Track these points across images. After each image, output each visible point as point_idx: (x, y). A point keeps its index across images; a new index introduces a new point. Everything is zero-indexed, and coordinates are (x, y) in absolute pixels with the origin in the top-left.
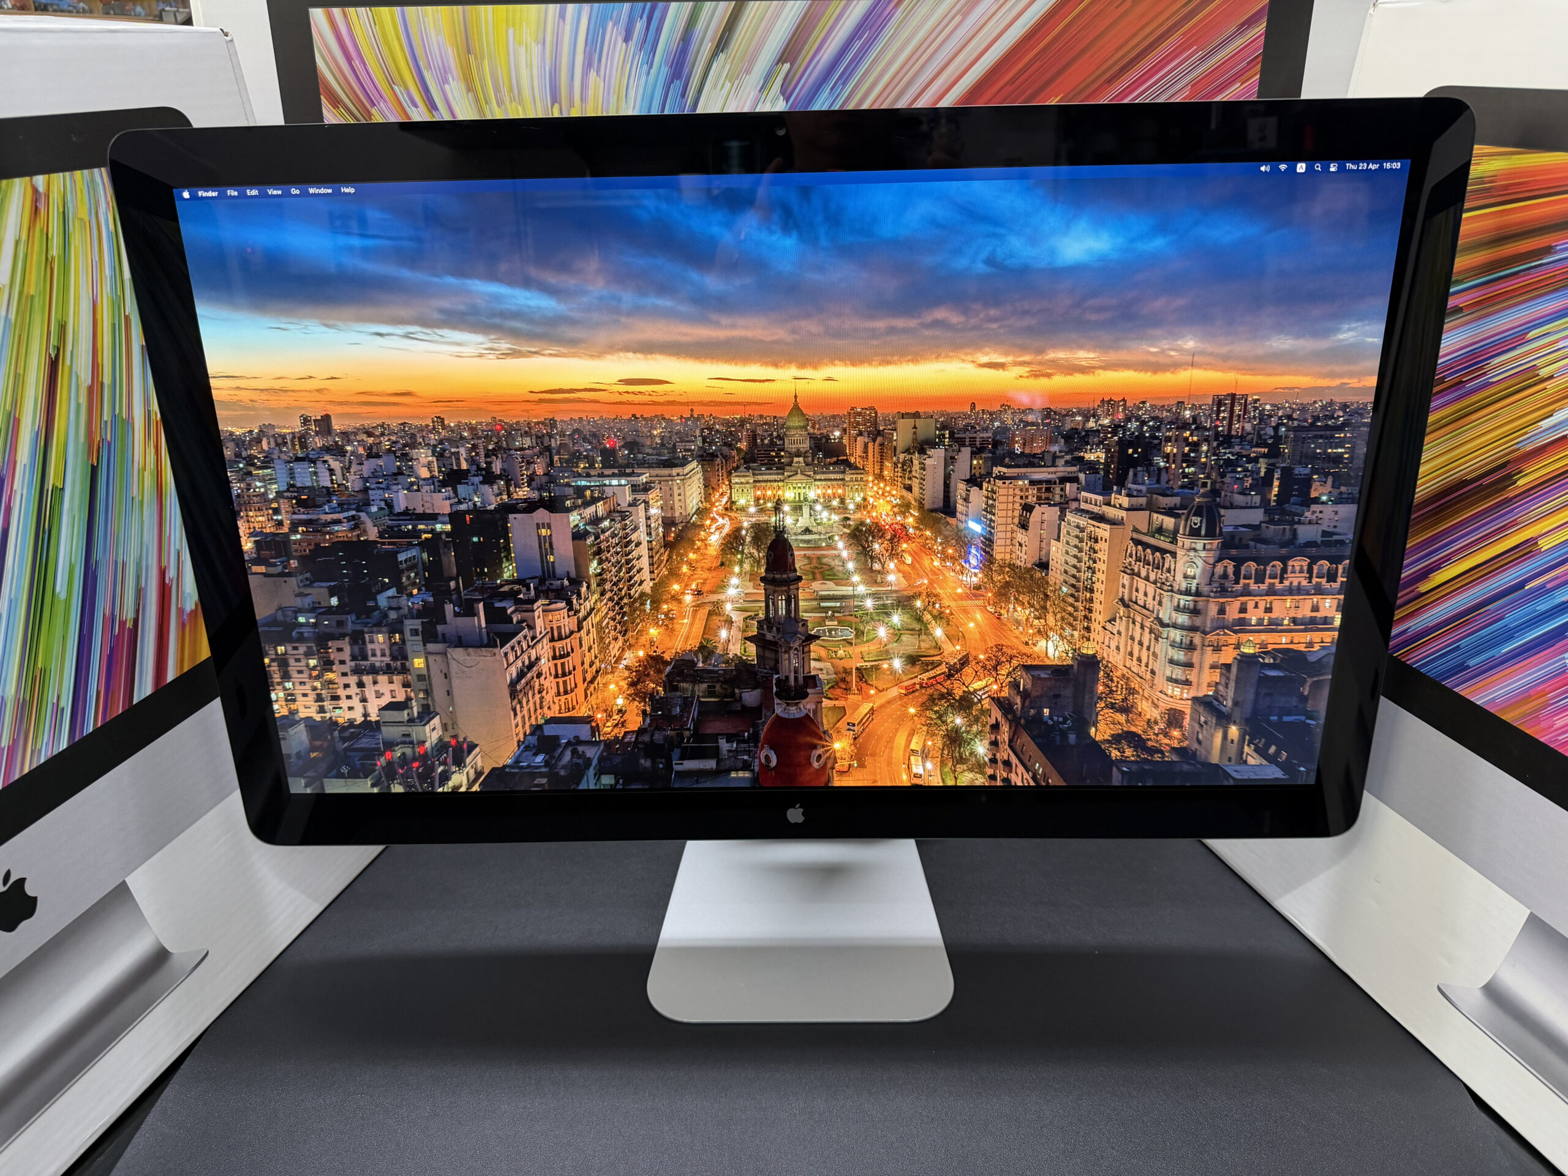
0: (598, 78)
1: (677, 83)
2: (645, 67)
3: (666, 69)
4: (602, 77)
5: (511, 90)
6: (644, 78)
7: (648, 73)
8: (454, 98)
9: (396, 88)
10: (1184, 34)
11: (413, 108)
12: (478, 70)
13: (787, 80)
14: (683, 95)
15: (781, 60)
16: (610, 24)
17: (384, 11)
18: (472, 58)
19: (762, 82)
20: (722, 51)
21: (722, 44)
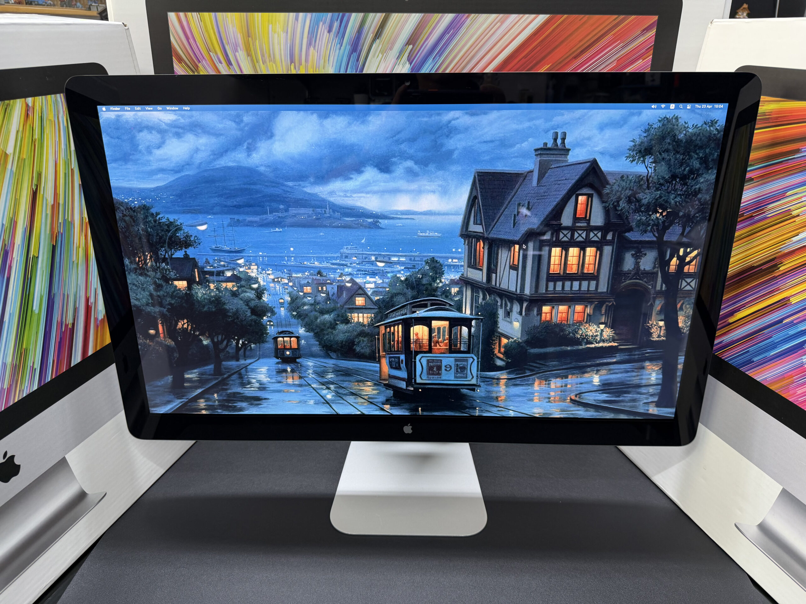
0: (314, 51)
1: (355, 54)
2: (339, 46)
3: (349, 47)
4: (316, 50)
5: (270, 56)
6: (337, 51)
7: (340, 49)
8: (241, 59)
9: (211, 53)
10: (614, 35)
11: (220, 64)
12: (253, 45)
13: (411, 54)
14: (358, 60)
15: (408, 43)
16: (321, 23)
17: (206, 15)
18: (250, 39)
19: (398, 54)
20: (378, 38)
21: (378, 35)
